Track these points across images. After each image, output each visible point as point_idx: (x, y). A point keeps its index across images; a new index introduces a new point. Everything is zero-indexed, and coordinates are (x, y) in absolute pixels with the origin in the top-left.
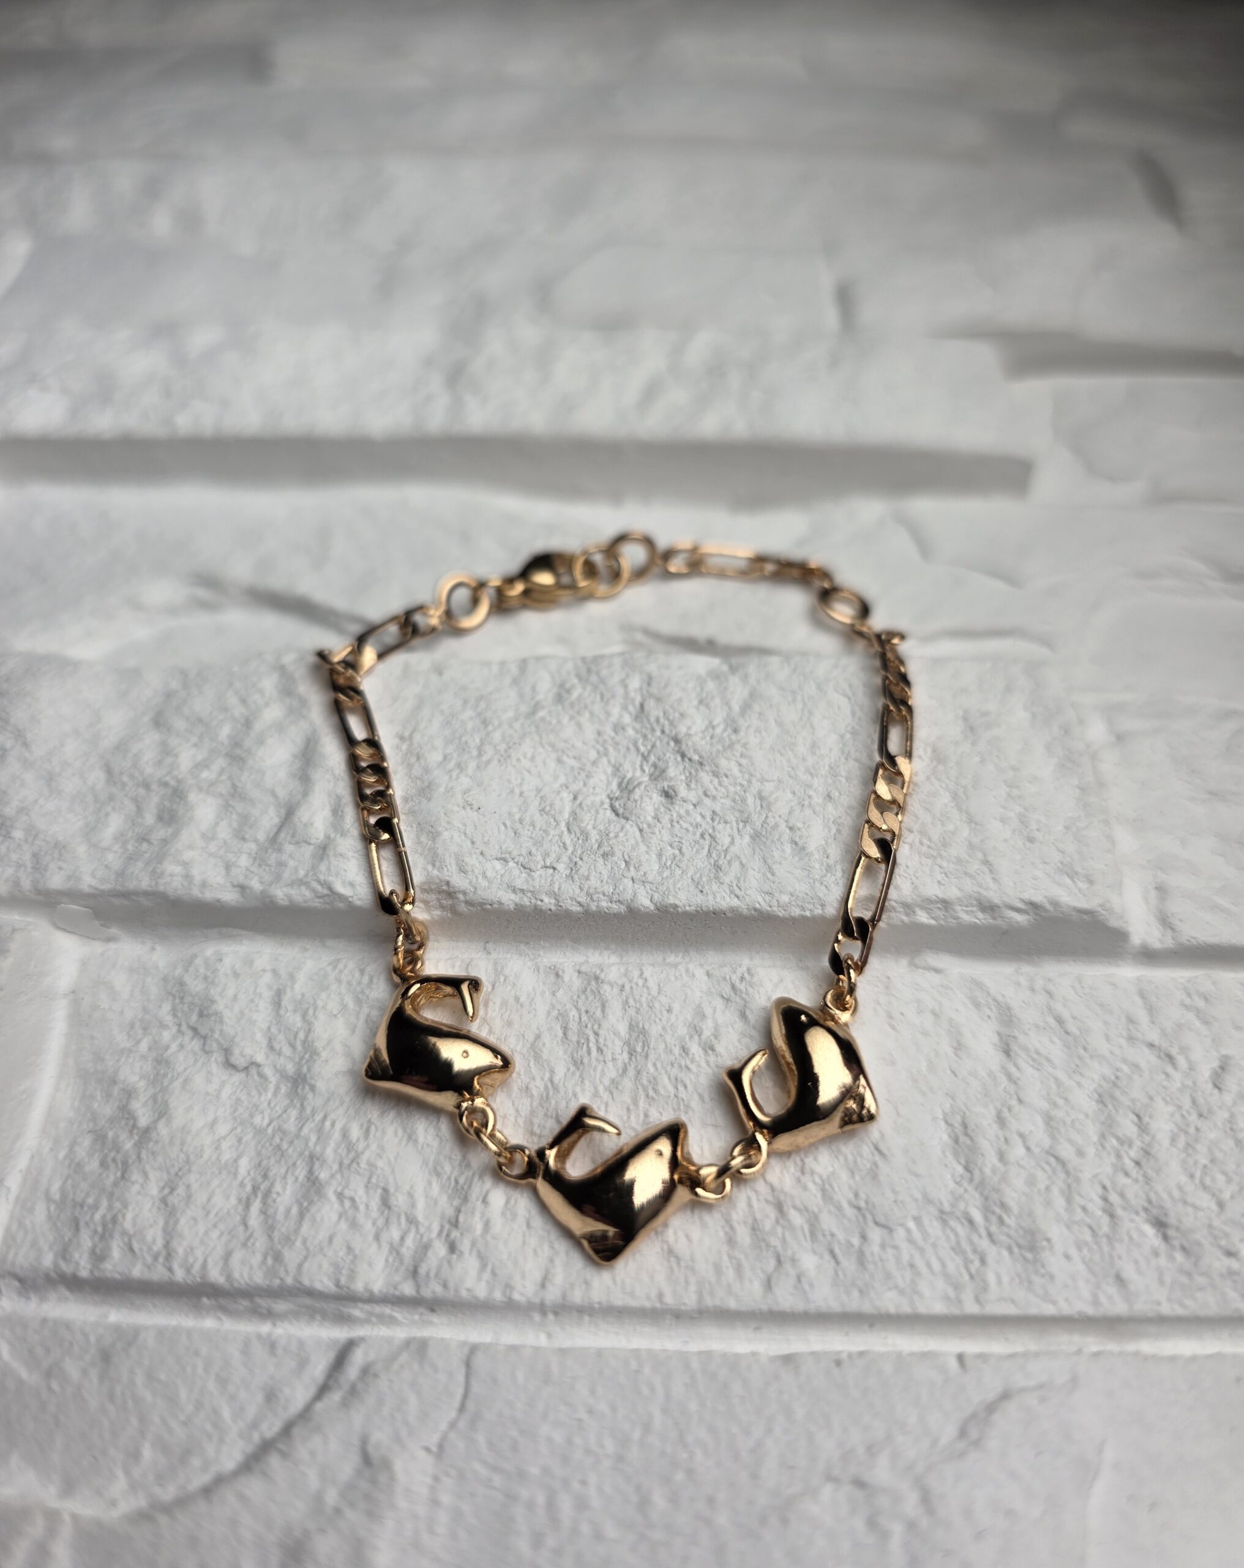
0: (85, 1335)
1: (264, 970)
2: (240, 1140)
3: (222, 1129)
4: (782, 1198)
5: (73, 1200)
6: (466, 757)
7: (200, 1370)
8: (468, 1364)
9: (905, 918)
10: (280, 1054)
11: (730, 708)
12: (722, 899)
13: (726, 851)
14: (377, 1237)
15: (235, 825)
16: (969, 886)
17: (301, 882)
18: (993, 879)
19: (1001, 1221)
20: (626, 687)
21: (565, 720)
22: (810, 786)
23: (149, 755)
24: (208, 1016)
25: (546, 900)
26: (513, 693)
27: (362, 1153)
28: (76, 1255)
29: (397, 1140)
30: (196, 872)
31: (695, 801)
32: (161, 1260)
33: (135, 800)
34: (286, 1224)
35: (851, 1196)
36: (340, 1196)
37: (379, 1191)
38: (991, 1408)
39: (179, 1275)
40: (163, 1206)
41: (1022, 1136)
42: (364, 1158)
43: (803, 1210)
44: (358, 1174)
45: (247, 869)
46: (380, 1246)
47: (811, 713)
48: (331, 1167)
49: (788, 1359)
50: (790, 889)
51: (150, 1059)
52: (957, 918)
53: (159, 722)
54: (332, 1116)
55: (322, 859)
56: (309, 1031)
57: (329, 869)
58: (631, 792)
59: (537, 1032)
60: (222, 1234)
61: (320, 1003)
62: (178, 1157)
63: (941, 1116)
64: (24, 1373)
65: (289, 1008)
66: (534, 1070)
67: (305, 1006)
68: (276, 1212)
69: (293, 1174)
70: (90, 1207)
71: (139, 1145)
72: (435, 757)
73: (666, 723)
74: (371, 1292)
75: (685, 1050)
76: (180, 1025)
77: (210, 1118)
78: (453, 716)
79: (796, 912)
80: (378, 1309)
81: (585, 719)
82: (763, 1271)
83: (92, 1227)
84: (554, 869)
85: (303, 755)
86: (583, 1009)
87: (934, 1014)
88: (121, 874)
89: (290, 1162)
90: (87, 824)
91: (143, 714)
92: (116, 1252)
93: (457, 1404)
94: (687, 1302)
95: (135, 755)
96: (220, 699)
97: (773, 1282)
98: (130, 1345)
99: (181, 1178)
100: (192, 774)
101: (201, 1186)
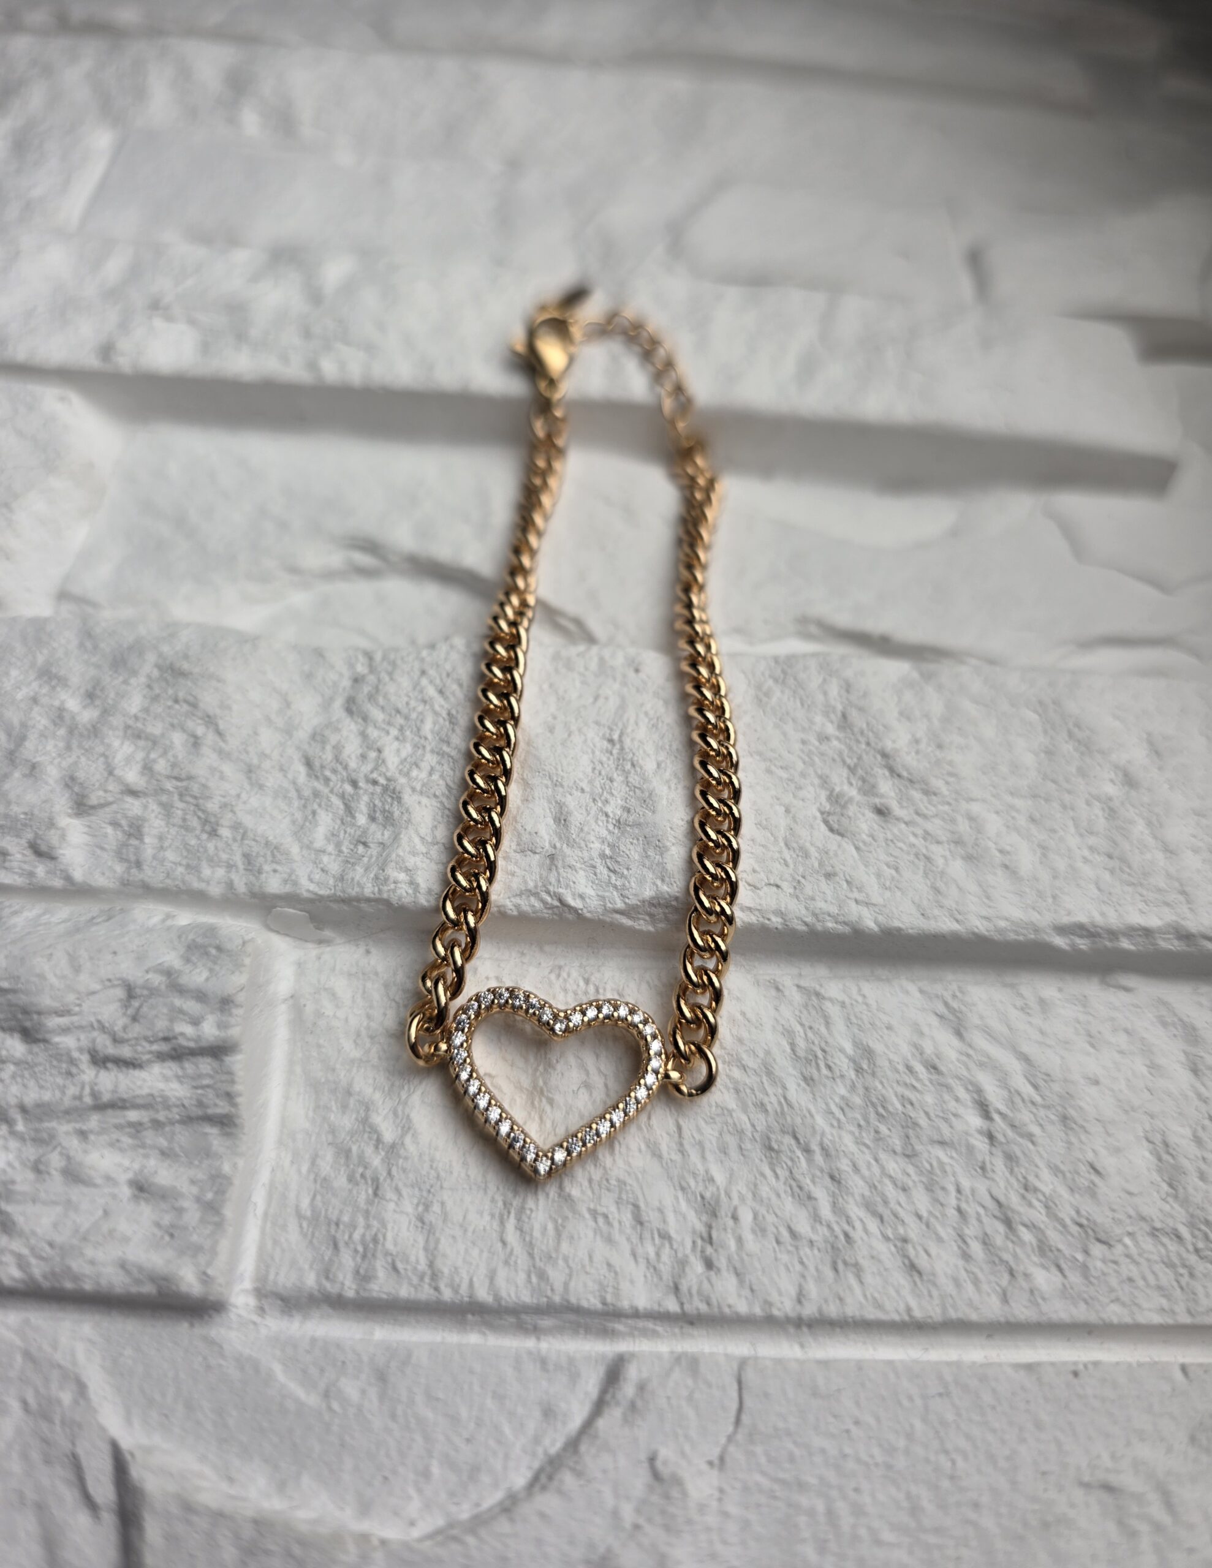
0: (356, 1354)
4: (1010, 1214)
5: (326, 1217)
7: (477, 1388)
8: (739, 1379)
9: (1108, 944)
11: (930, 721)
12: (945, 924)
13: (943, 873)
14: (634, 1254)
16: (1169, 916)
17: (531, 893)
18: (1190, 908)
20: (825, 693)
22: (1011, 807)
23: (352, 748)
25: (774, 919)
27: (611, 1169)
28: (340, 1277)
31: (907, 819)
32: (427, 1280)
33: (342, 796)
34: (545, 1242)
35: (1073, 1213)
36: (594, 1213)
37: (630, 1207)
39: (447, 1295)
40: (420, 1225)
42: (614, 1174)
43: (1031, 1226)
44: (609, 1190)
46: (637, 1262)
47: (1006, 730)
48: (581, 1184)
49: (1030, 1368)
50: (1005, 914)
52: (1156, 945)
53: (351, 707)
55: (550, 870)
57: (559, 881)
58: (844, 807)
59: (766, 1048)
60: (481, 1251)
62: (428, 1173)
63: (1142, 1134)
64: (301, 1393)
66: (767, 1086)
68: (532, 1229)
70: (346, 1226)
71: (388, 1162)
73: (871, 734)
74: (637, 1310)
75: (910, 1069)
79: (1012, 936)
80: (641, 1324)
81: (788, 726)
82: (998, 1284)
83: (352, 1246)
84: (778, 886)
86: (807, 1025)
87: (1127, 1032)
88: (342, 878)
90: (294, 822)
91: (332, 699)
92: (381, 1274)
93: (732, 1419)
94: (932, 1314)
95: (334, 747)
96: (414, 688)
97: (1009, 1294)
98: (404, 1364)
99: (434, 1195)
100: (401, 771)
101: (455, 1203)
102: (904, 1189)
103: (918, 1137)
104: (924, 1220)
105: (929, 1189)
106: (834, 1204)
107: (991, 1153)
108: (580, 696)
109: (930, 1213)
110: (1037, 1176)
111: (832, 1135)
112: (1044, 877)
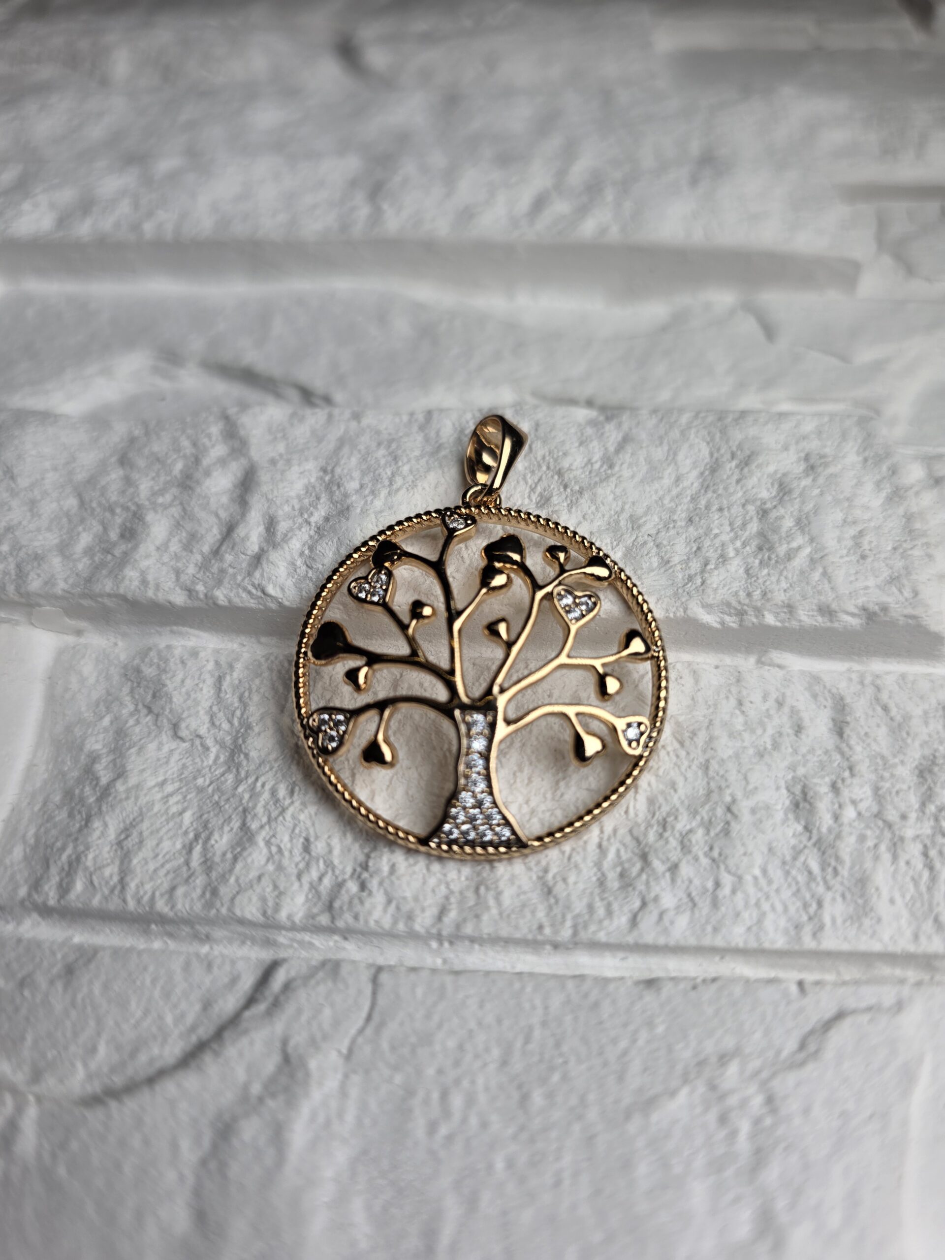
0: (53, 953)
1: (208, 661)
2: (185, 797)
3: (169, 788)
5: (45, 844)
6: (379, 486)
8: (375, 980)
9: (755, 620)
10: (219, 728)
11: (606, 449)
14: (299, 877)
15: (184, 541)
17: (239, 585)
18: (832, 588)
19: (836, 872)
22: (674, 512)
23: (115, 487)
24: (160, 697)
26: (420, 438)
27: (287, 808)
28: (46, 888)
30: (150, 578)
32: (116, 892)
33: (102, 522)
34: (222, 865)
35: (706, 849)
36: (268, 843)
37: (302, 840)
38: (827, 1025)
39: (131, 905)
40: (119, 849)
41: (854, 802)
42: (290, 812)
43: (665, 860)
44: (284, 826)
45: (194, 576)
46: (301, 886)
47: (675, 454)
48: (261, 820)
49: (651, 983)
51: (111, 732)
52: (800, 621)
54: (263, 778)
55: (256, 567)
56: (245, 710)
57: (262, 575)
60: (168, 873)
62: (132, 809)
63: (782, 784)
65: (228, 691)
67: (242, 690)
68: (214, 854)
69: (229, 825)
70: (58, 850)
71: (100, 800)
72: (352, 486)
73: (551, 460)
74: (293, 923)
76: (137, 705)
77: (160, 779)
78: (368, 454)
80: (299, 936)
82: (630, 910)
83: (59, 864)
85: (242, 485)
87: (780, 704)
88: (89, 580)
89: (227, 816)
90: (62, 541)
91: (111, 455)
92: (79, 886)
93: (364, 1014)
94: (563, 934)
95: (103, 487)
96: (174, 442)
97: (639, 918)
98: (89, 961)
99: (134, 827)
100: (148, 499)
101: (152, 833)
108: (307, 442)
112: (695, 566)
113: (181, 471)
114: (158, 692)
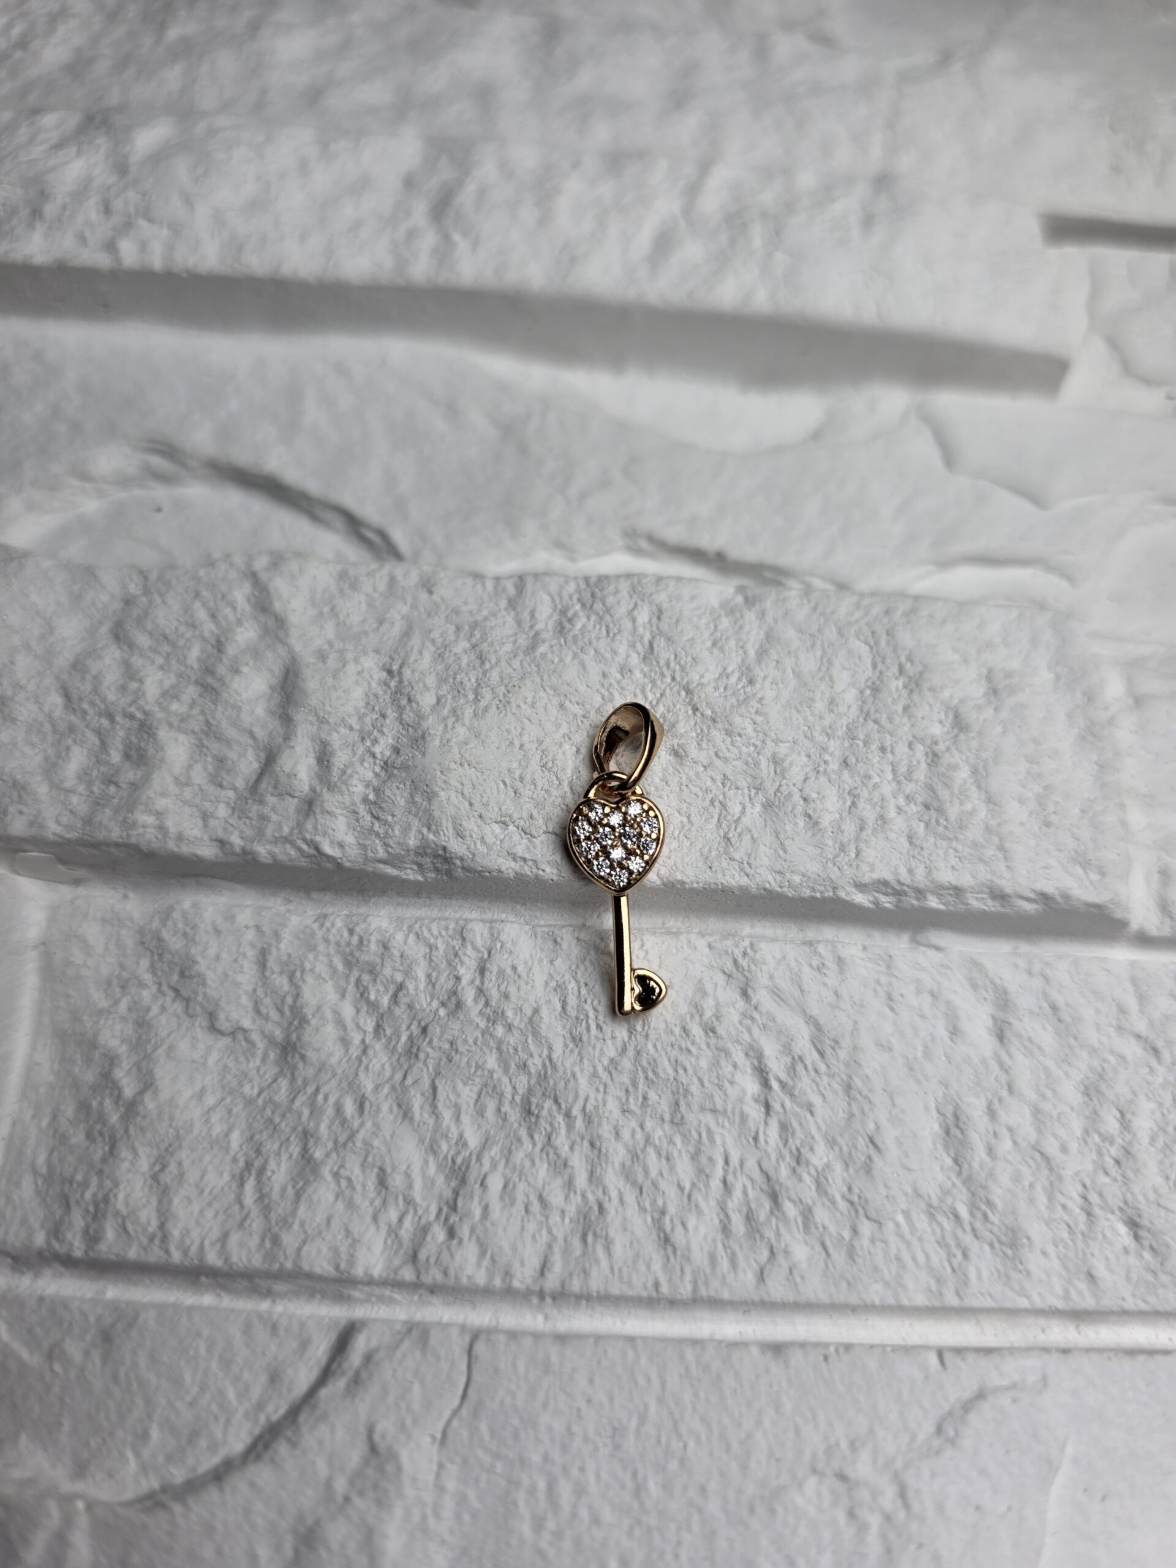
0: (84, 1315)
1: (247, 927)
2: (230, 1112)
3: (210, 1100)
4: (777, 1188)
5: (61, 1175)
6: (462, 701)
7: (203, 1351)
8: (470, 1353)
9: (915, 902)
10: (267, 1018)
11: (745, 652)
12: (733, 878)
13: (737, 821)
14: (375, 1218)
15: (210, 768)
16: (983, 874)
17: (286, 840)
18: (1008, 867)
19: (985, 1217)
20: (634, 620)
21: (568, 660)
22: (824, 749)
23: (112, 677)
24: (191, 977)
25: (548, 870)
26: (510, 620)
27: (358, 1131)
28: (69, 1236)
29: (392, 1118)
30: (170, 824)
31: (705, 762)
32: (157, 1241)
33: (98, 732)
34: (283, 1204)
35: (845, 1189)
36: (336, 1175)
37: (376, 1170)
38: (967, 1406)
39: (176, 1257)
40: (155, 1185)
41: (1010, 1129)
42: (360, 1136)
43: (798, 1202)
44: (354, 1153)
45: (226, 822)
46: (378, 1228)
47: (830, 662)
48: (326, 1146)
49: (778, 1349)
50: (802, 869)
51: (130, 1021)
52: (967, 904)
53: (119, 635)
54: (324, 1089)
55: (308, 815)
56: (297, 995)
57: (316, 828)
59: (535, 1005)
60: (217, 1213)
61: (308, 966)
62: (167, 1132)
63: (932, 1105)
64: (24, 1354)
65: (275, 970)
66: (532, 1046)
67: (292, 968)
68: (271, 1189)
69: (287, 1150)
70: (80, 1184)
71: (126, 1119)
72: (428, 700)
73: (678, 667)
74: (372, 1277)
75: (685, 1030)
76: (160, 984)
77: (198, 1087)
78: (446, 647)
79: (807, 893)
80: (377, 1291)
81: (589, 657)
82: (756, 1262)
83: (83, 1205)
84: (556, 835)
85: (283, 688)
86: (582, 981)
87: (934, 996)
88: (88, 821)
89: (283, 1138)
90: (46, 759)
91: (101, 623)
92: (110, 1234)
93: (460, 1392)
94: (682, 1290)
95: (95, 677)
96: (186, 612)
97: (766, 1273)
98: (130, 1325)
99: (172, 1154)
100: (160, 704)
101: (193, 1162)
102: (668, 1159)
103: (688, 1105)
104: (686, 1191)
105: (695, 1157)
106: (592, 1174)
107: (766, 1123)
108: (364, 621)
109: (693, 1185)
110: (812, 1149)
111: (596, 1100)
112: (850, 828)
113: (199, 660)
114: (186, 970)
